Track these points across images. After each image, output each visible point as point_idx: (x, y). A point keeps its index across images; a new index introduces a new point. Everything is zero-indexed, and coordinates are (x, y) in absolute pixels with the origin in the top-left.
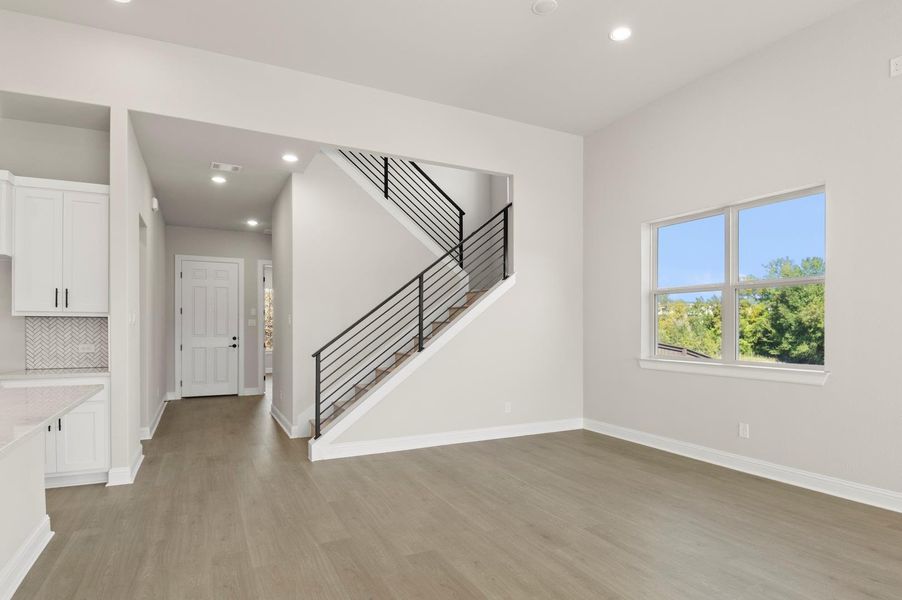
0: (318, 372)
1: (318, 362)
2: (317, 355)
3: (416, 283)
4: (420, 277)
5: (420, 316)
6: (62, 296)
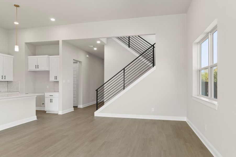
0: (97, 95)
1: (97, 92)
2: (97, 90)
3: (123, 71)
4: (124, 69)
5: (124, 80)
6: (56, 78)
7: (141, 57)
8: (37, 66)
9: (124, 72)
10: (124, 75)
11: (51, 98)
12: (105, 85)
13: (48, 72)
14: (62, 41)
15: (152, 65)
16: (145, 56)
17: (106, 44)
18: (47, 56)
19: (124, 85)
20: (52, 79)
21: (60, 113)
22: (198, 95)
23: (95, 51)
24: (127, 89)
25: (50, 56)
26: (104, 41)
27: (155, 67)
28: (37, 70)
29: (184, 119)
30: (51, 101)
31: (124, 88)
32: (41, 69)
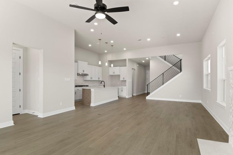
1: (147, 86)
4: (163, 73)
5: (163, 80)
6: (124, 78)
7: (173, 66)
8: (114, 73)
9: (163, 75)
10: (163, 77)
11: (122, 89)
12: (150, 84)
13: (119, 75)
14: (128, 59)
15: (180, 71)
16: (176, 66)
17: (151, 59)
18: (119, 67)
19: (163, 83)
20: (121, 79)
21: (127, 97)
22: (207, 88)
23: (143, 62)
24: (165, 85)
25: (121, 67)
26: (150, 58)
27: (182, 72)
28: (114, 74)
29: (200, 102)
30: (122, 91)
31: (163, 84)
32: (116, 74)
